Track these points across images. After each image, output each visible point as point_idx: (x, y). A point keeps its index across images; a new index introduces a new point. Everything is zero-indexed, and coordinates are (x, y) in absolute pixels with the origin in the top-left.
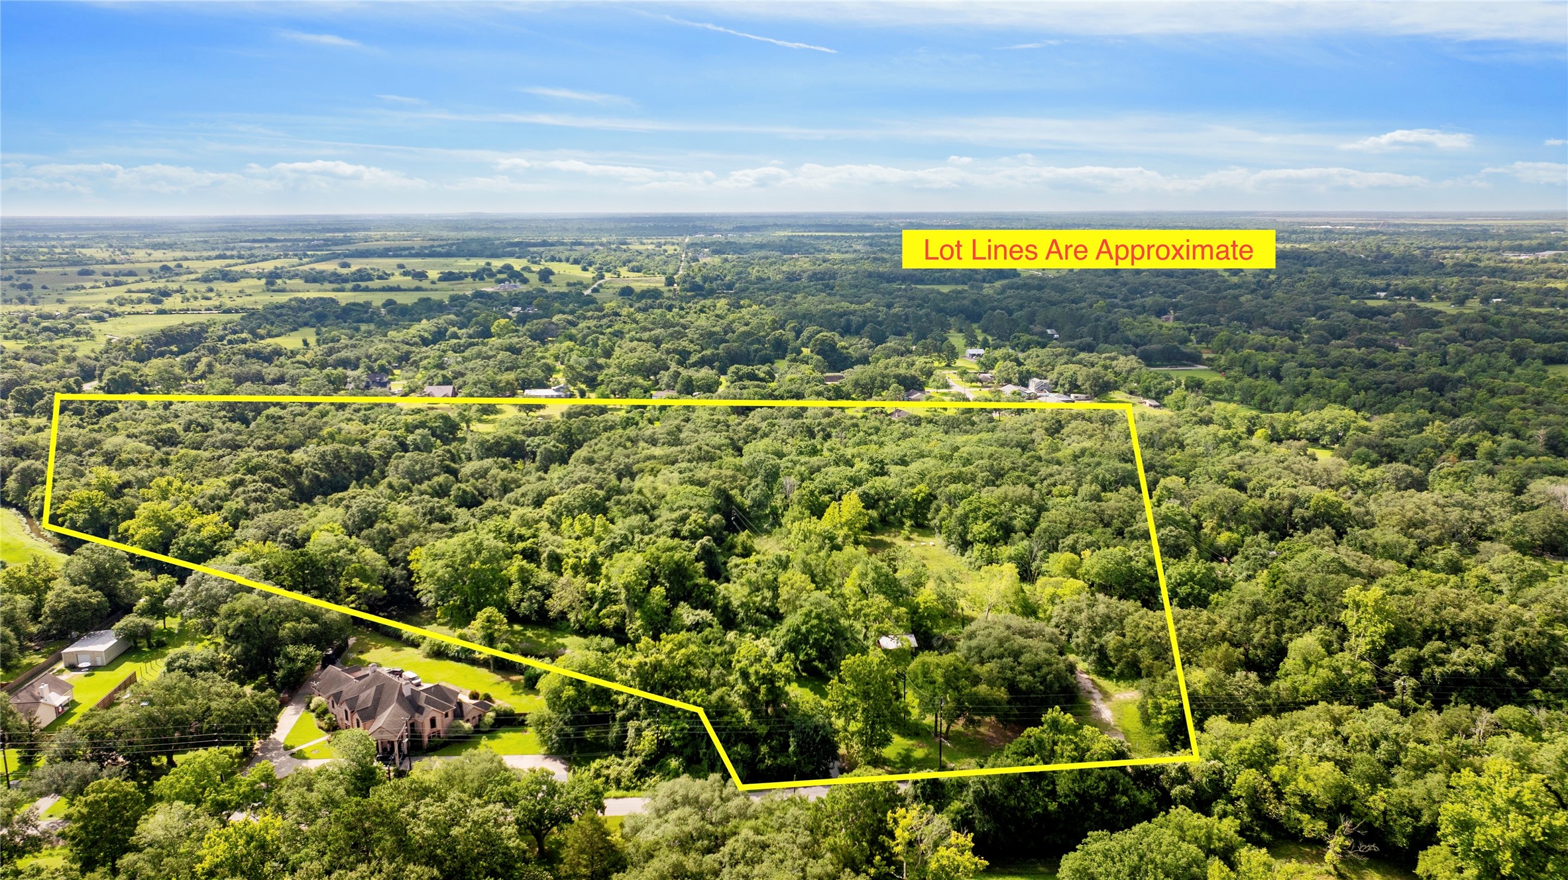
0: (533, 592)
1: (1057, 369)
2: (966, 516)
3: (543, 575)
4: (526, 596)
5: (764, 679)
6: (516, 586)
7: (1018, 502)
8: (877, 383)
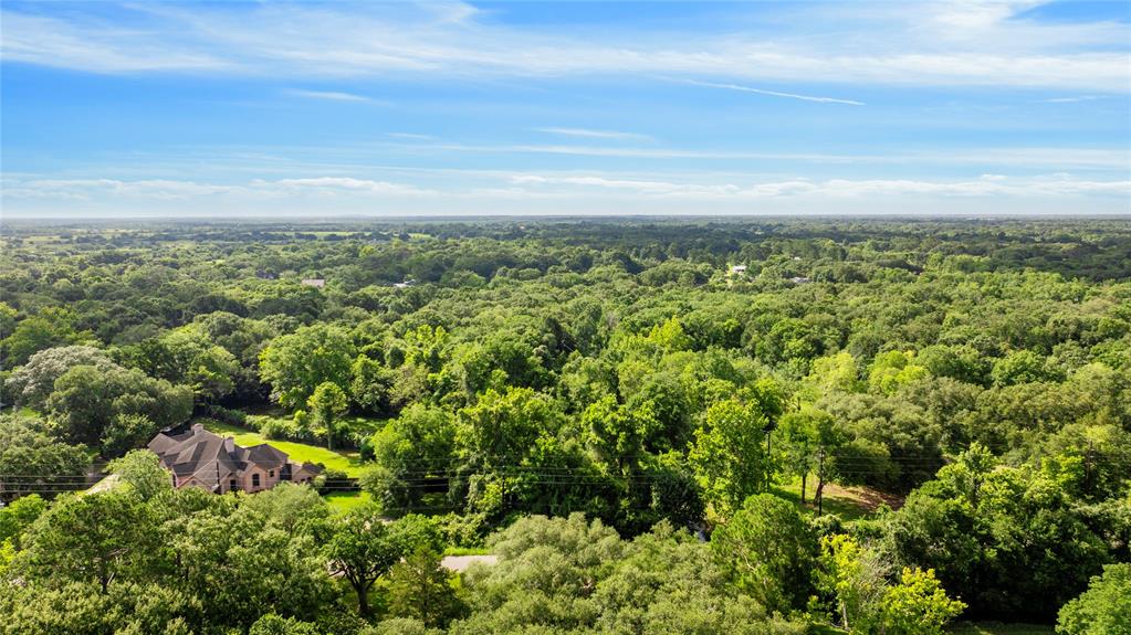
0: (375, 384)
4: (369, 388)
6: (359, 380)
7: (826, 325)
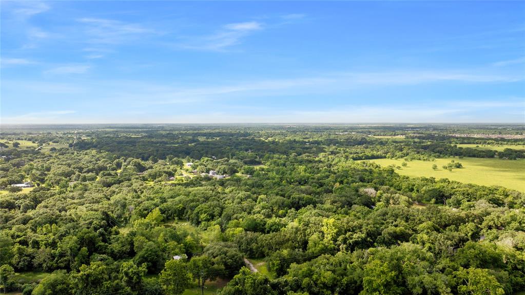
0: (25, 258)
1: (219, 167)
2: (198, 213)
3: (30, 250)
4: (22, 259)
5: (135, 273)
6: (16, 256)
7: (215, 206)
8: (158, 174)
